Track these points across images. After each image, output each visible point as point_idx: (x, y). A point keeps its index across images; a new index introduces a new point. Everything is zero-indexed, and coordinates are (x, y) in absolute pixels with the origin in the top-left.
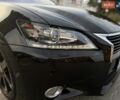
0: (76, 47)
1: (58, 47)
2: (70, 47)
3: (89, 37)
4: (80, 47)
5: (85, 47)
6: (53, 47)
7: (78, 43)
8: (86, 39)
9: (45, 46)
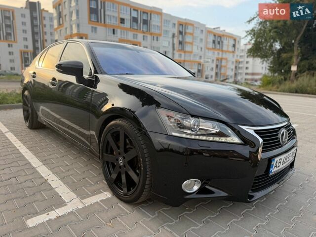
0: (217, 139)
1: (197, 137)
2: (211, 139)
3: (233, 129)
4: (223, 139)
5: (229, 140)
6: (193, 137)
7: (220, 134)
8: (230, 131)
9: (184, 136)
